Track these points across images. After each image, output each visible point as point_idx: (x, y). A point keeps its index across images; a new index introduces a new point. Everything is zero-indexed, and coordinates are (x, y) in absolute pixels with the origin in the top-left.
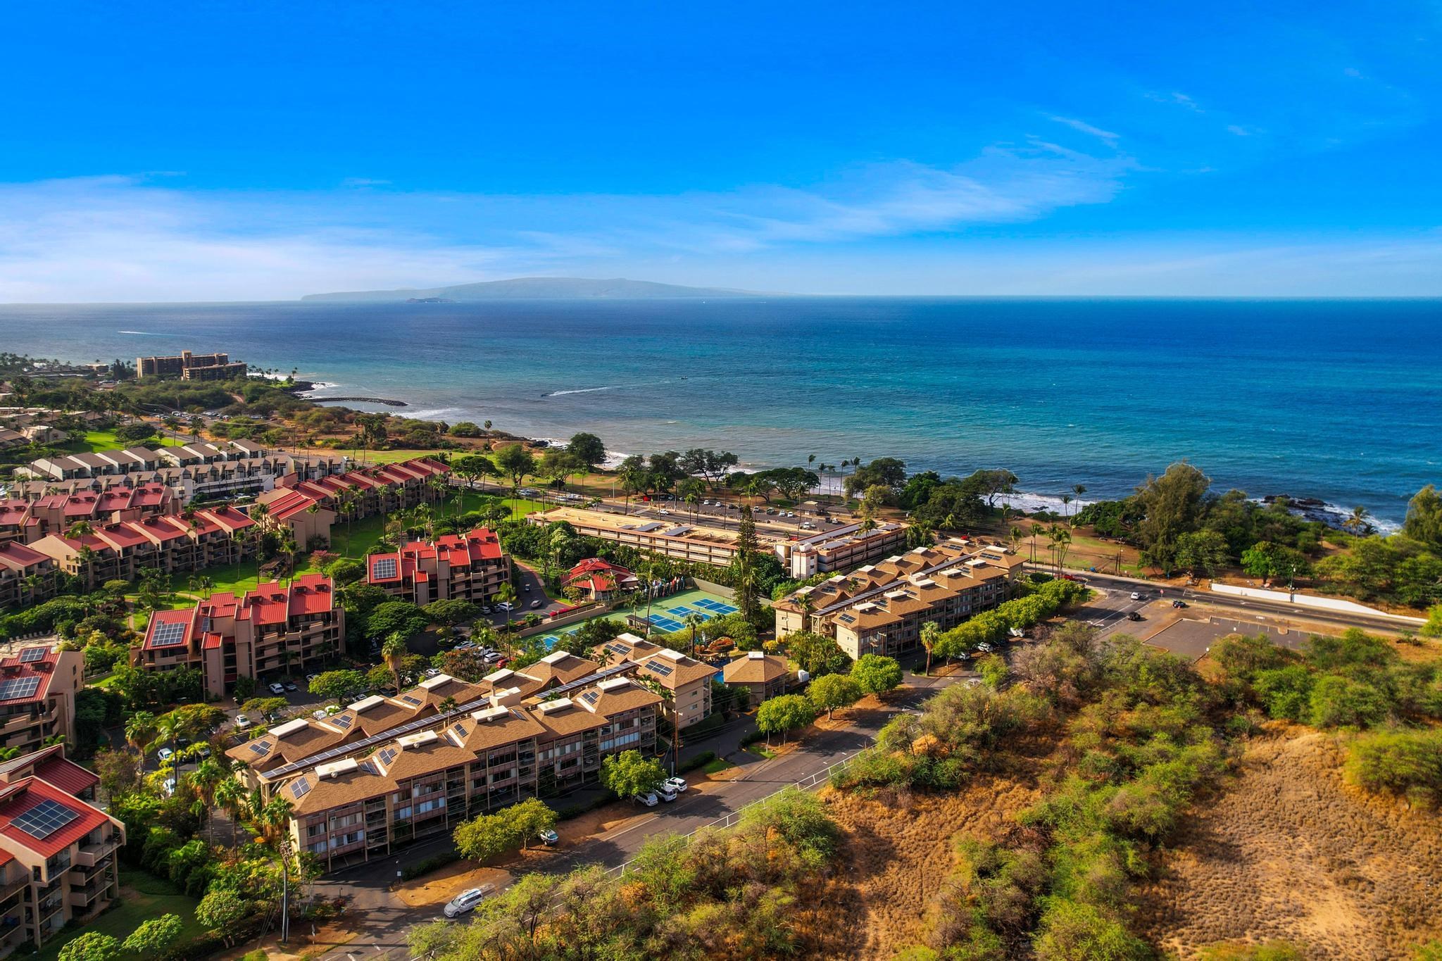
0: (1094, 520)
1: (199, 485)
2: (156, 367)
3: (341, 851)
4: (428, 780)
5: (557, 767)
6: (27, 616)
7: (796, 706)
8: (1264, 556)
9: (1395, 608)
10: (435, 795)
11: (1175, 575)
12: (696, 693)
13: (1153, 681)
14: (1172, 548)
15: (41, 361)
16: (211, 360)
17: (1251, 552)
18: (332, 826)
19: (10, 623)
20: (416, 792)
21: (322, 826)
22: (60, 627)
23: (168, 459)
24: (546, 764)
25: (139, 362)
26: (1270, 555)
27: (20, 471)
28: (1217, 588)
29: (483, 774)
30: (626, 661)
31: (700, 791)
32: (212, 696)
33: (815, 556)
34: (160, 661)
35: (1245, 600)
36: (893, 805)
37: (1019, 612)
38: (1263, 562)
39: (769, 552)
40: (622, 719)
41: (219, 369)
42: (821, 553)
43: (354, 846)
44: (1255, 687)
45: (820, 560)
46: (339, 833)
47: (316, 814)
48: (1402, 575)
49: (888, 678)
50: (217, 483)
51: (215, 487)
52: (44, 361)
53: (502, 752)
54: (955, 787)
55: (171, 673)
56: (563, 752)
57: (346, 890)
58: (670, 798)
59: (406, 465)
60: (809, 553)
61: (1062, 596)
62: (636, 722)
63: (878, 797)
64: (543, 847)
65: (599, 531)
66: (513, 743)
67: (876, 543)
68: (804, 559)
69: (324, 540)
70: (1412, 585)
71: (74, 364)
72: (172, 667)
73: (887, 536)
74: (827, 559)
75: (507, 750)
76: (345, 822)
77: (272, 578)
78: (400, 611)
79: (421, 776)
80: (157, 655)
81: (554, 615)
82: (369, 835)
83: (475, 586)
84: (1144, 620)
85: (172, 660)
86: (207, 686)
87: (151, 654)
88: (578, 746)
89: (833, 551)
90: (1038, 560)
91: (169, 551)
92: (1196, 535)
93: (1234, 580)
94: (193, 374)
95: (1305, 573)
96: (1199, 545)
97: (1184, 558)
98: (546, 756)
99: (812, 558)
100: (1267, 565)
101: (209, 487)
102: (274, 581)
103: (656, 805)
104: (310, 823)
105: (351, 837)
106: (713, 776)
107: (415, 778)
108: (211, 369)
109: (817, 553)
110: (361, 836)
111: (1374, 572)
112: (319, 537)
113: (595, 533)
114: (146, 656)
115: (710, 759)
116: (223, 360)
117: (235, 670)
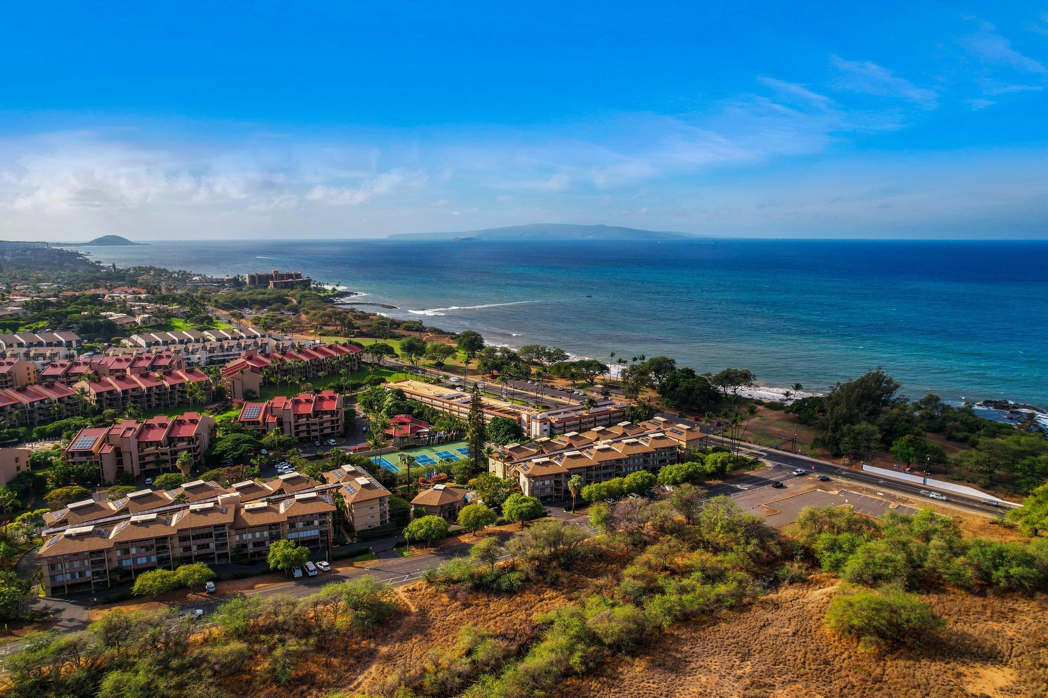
0: (798, 411)
1: (211, 355)
2: (257, 279)
3: (74, 582)
4: (142, 544)
5: (250, 546)
6: (50, 427)
7: (431, 523)
8: (908, 446)
9: (1011, 496)
10: (148, 553)
11: (837, 455)
12: (373, 508)
13: (723, 533)
14: (838, 435)
15: (198, 275)
16: (290, 276)
17: (898, 442)
18: (67, 566)
19: (39, 430)
20: (133, 551)
21: (59, 565)
22: (65, 434)
23: (209, 337)
24: (241, 543)
25: (247, 275)
26: (913, 446)
27: (124, 341)
28: (867, 469)
29: (188, 544)
30: (339, 482)
31: (339, 572)
32: (107, 482)
33: (548, 423)
34: (77, 459)
35: (884, 479)
36: (454, 597)
37: (671, 473)
38: (906, 451)
39: (515, 418)
40: (304, 520)
41: (292, 282)
42: (552, 421)
43: (83, 580)
44: (814, 546)
45: (552, 425)
46: (72, 571)
47: (55, 557)
48: (1021, 470)
49: (522, 512)
50: (222, 354)
51: (220, 356)
52: (200, 275)
53: (202, 531)
54: (511, 592)
55: (80, 467)
56: (254, 536)
57: (60, 605)
58: (311, 574)
59: (330, 347)
60: (543, 421)
61: (719, 465)
62: (316, 523)
63: (446, 591)
64: (205, 594)
65: (422, 397)
66: (210, 526)
67: (603, 417)
68: (538, 424)
69: (254, 393)
70: (1029, 479)
71: (214, 277)
72: (81, 463)
73: (614, 412)
74: (557, 425)
75: (206, 531)
76: (76, 564)
77: (211, 414)
78: (238, 440)
79: (137, 541)
80: (76, 455)
81: (355, 451)
82: (93, 574)
83: (313, 427)
84: (786, 487)
85: (84, 459)
86: (103, 475)
87: (73, 454)
88: (266, 534)
89: (561, 421)
90: (740, 437)
91: (153, 394)
92: (857, 427)
93: (882, 463)
94: (275, 285)
95: (941, 463)
96: (858, 434)
97: (846, 444)
98: (241, 538)
99: (545, 424)
100: (909, 454)
101: (217, 356)
102: (211, 416)
103: (301, 577)
104: (50, 563)
105: (81, 574)
106: (357, 564)
107: (132, 542)
108: (289, 282)
109: (550, 420)
110: (88, 574)
111: (997, 466)
112: (251, 391)
113: (419, 398)
114: (70, 456)
115: (366, 552)
116: (298, 276)
117: (122, 468)
